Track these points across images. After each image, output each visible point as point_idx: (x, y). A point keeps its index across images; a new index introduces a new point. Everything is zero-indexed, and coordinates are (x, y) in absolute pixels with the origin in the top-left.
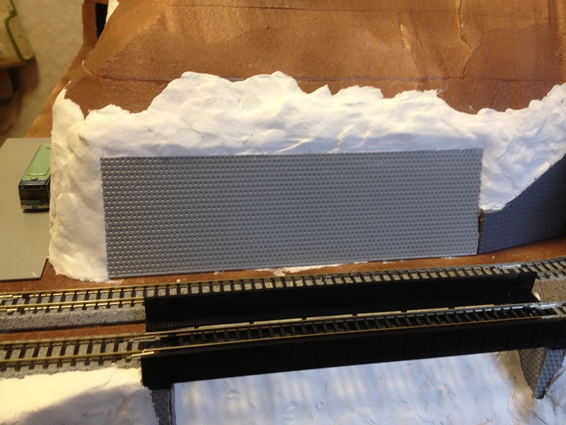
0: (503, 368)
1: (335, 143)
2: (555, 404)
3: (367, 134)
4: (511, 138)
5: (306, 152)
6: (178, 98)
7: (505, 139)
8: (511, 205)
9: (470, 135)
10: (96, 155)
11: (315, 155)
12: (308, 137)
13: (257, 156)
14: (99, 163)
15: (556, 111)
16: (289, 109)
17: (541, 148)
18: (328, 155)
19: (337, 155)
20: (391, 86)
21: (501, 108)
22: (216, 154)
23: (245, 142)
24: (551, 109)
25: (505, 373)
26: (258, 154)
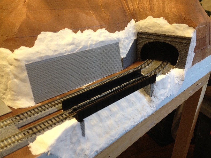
0: (141, 93)
1: (88, 47)
2: (155, 97)
3: (94, 43)
4: (124, 38)
5: (81, 51)
6: (42, 40)
7: (123, 39)
8: (127, 55)
9: (116, 39)
10: (23, 64)
11: (84, 51)
12: (81, 46)
13: (70, 54)
14: (25, 66)
15: (130, 29)
16: (74, 39)
17: (129, 39)
18: (87, 50)
19: (89, 50)
20: (94, 29)
21: (119, 31)
22: (58, 56)
23: (65, 51)
24: (129, 29)
25: (142, 94)
26: (69, 54)
